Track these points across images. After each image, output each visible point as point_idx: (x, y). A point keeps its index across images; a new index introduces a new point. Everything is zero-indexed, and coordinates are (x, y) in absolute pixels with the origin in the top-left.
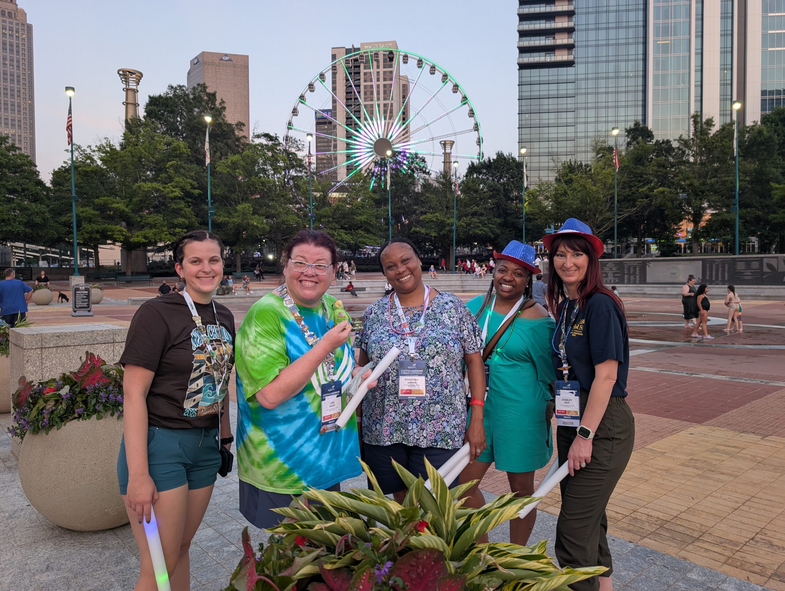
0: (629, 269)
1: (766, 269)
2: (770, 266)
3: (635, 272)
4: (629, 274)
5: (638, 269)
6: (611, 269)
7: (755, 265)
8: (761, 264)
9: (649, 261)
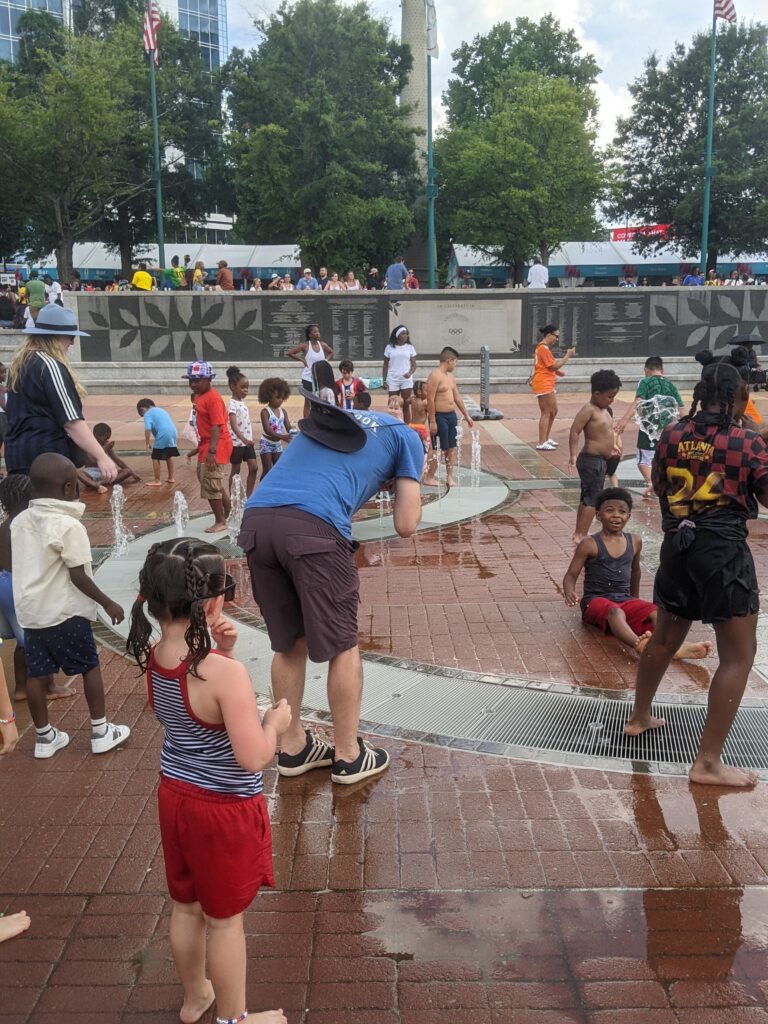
0: (343, 319)
1: (655, 321)
2: (663, 313)
3: (361, 326)
4: (344, 332)
5: (367, 320)
6: (294, 319)
7: (634, 310)
8: (646, 310)
9: (397, 299)
